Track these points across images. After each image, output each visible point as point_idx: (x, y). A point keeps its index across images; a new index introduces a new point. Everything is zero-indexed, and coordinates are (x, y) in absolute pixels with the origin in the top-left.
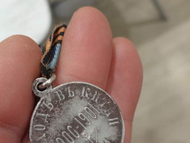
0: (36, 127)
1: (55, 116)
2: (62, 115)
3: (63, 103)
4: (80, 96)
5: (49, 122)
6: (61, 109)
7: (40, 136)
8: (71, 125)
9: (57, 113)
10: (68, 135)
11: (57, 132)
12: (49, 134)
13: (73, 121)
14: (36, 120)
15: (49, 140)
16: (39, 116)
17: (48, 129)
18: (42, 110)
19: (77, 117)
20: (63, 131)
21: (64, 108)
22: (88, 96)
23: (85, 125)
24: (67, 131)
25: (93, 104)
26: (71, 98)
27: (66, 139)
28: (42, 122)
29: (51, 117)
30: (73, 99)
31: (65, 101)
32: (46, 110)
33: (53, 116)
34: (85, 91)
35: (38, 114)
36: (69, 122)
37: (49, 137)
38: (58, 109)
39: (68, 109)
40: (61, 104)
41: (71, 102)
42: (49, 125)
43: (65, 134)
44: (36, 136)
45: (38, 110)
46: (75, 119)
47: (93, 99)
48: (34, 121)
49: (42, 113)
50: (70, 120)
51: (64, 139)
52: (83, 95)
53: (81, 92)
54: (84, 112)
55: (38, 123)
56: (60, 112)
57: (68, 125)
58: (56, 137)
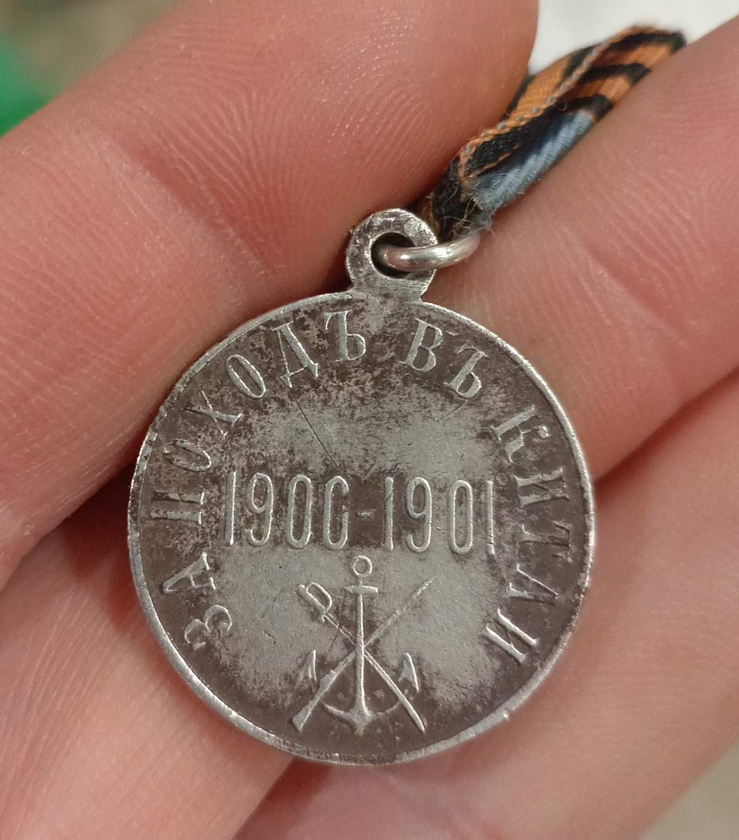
0: (238, 366)
1: (334, 394)
2: (360, 419)
3: (406, 382)
4: (486, 423)
5: (294, 394)
6: (376, 395)
7: (219, 404)
8: (355, 481)
9: (352, 394)
10: (310, 504)
11: (285, 452)
12: (251, 432)
13: (372, 477)
14: (261, 344)
15: (233, 447)
16: (284, 338)
17: (267, 413)
18: (313, 332)
19: (401, 480)
20: (306, 472)
21: (391, 403)
22: (517, 455)
23: (398, 538)
24: (317, 488)
25: (503, 500)
26: (449, 396)
27: (292, 509)
28: (273, 366)
29: (315, 385)
30: (450, 408)
31: (419, 383)
32: (325, 343)
33: (325, 390)
34: (524, 425)
35: (287, 328)
36: (356, 464)
37: (243, 442)
38: (368, 385)
39: (400, 419)
40: (396, 380)
41: (434, 407)
42: (282, 403)
43: (302, 486)
44: (209, 392)
45: (302, 315)
46: (391, 480)
47: (521, 481)
48: (251, 339)
49: (304, 340)
50: (367, 466)
51: (282, 499)
52: (500, 430)
53: (511, 414)
54: (441, 491)
55: (258, 355)
56: (362, 400)
57: (342, 469)
58: (264, 468)
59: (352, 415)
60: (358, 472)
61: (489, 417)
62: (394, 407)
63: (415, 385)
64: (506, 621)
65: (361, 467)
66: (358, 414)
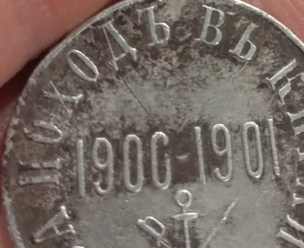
0: (76, 58)
1: (150, 71)
2: (171, 87)
3: (202, 54)
4: (262, 77)
5: (120, 74)
6: (181, 67)
7: (64, 89)
8: (172, 134)
9: (163, 68)
10: (140, 156)
11: (117, 119)
12: (91, 108)
13: (185, 129)
14: (91, 39)
15: (78, 121)
16: (109, 33)
17: (101, 91)
18: (130, 26)
19: (206, 128)
20: (134, 132)
21: (192, 71)
22: (287, 97)
23: (209, 172)
24: (144, 142)
25: (282, 132)
26: (234, 60)
27: (127, 163)
28: (102, 55)
29: (135, 65)
30: (236, 69)
31: (212, 53)
32: (139, 32)
33: (143, 68)
34: (290, 75)
35: (110, 25)
36: (171, 121)
37: (85, 116)
38: (175, 60)
39: (201, 83)
40: (194, 53)
41: (223, 70)
42: (112, 82)
43: (133, 144)
44: (55, 82)
45: (120, 14)
46: (198, 129)
47: (292, 116)
48: (84, 37)
49: (124, 33)
50: (180, 121)
51: (119, 155)
52: (273, 80)
53: (279, 67)
54: (236, 132)
55: (89, 48)
56: (171, 72)
57: (161, 127)
58: (102, 134)
59: (165, 84)
60: (173, 127)
61: (265, 72)
62: (195, 74)
63: (209, 55)
64: (294, 223)
65: (175, 122)
66: (169, 82)
